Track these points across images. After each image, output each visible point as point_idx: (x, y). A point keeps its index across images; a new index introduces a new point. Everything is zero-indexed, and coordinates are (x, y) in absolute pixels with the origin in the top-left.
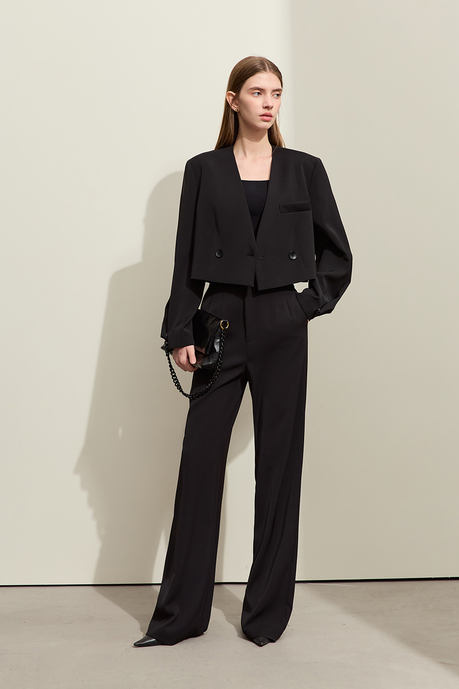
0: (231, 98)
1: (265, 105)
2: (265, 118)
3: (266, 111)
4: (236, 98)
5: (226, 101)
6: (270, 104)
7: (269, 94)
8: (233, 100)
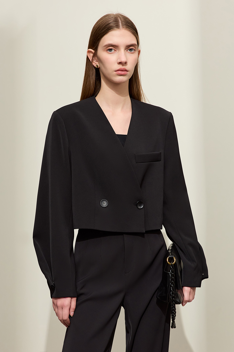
0: (92, 55)
1: (119, 61)
2: (120, 72)
3: (120, 67)
4: (95, 55)
5: (88, 58)
6: (123, 60)
7: (122, 50)
8: (93, 57)
